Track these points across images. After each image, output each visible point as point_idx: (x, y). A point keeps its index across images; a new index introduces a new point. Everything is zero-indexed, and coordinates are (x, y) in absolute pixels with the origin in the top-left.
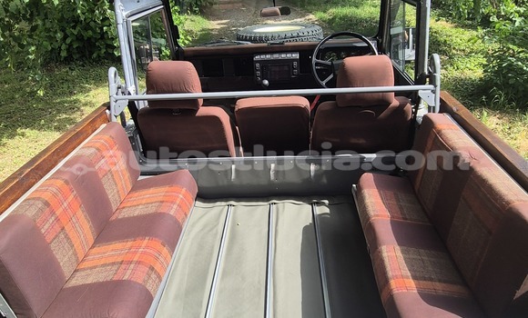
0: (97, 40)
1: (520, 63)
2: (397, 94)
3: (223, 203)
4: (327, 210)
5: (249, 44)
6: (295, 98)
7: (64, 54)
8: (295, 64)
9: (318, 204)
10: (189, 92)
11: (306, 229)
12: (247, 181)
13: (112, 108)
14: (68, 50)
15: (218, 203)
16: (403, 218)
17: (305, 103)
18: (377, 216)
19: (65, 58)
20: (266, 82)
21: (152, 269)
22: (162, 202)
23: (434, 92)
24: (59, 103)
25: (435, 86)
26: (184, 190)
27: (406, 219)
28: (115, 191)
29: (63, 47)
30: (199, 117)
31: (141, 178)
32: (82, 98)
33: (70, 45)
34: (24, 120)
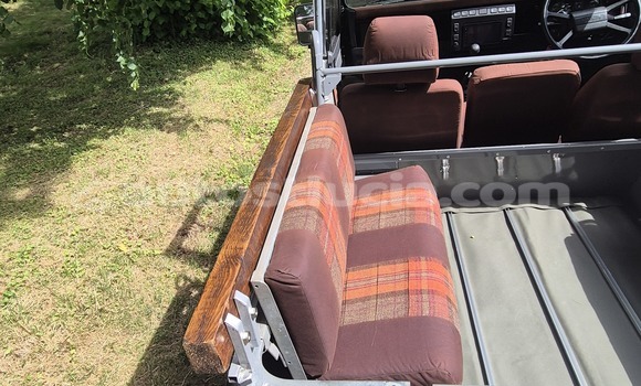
0: (186, 13)
4: (589, 217)
7: (146, 33)
8: (510, 20)
9: (573, 208)
10: (426, 58)
11: (568, 241)
13: (320, 85)
14: (151, 28)
17: (574, 68)
19: (147, 37)
20: (477, 47)
21: (449, 300)
24: (152, 93)
29: (146, 24)
30: (432, 94)
32: (177, 87)
33: (154, 21)
34: (116, 116)
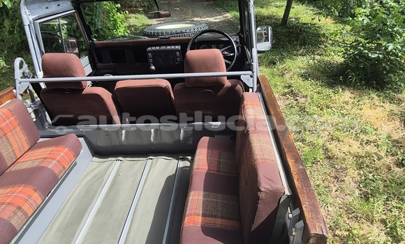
1: (366, 51)
2: (229, 77)
3: (114, 159)
4: (188, 164)
5: (147, 38)
6: (160, 80)
8: (178, 53)
9: (183, 159)
10: (73, 76)
11: (169, 178)
12: (134, 141)
13: (17, 88)
15: (110, 159)
16: (217, 171)
17: (166, 84)
18: (198, 169)
20: (153, 68)
21: (19, 208)
22: (45, 158)
23: (251, 76)
25: (253, 72)
26: (66, 149)
27: (219, 171)
28: (10, 150)
30: (84, 94)
31: (41, 140)
